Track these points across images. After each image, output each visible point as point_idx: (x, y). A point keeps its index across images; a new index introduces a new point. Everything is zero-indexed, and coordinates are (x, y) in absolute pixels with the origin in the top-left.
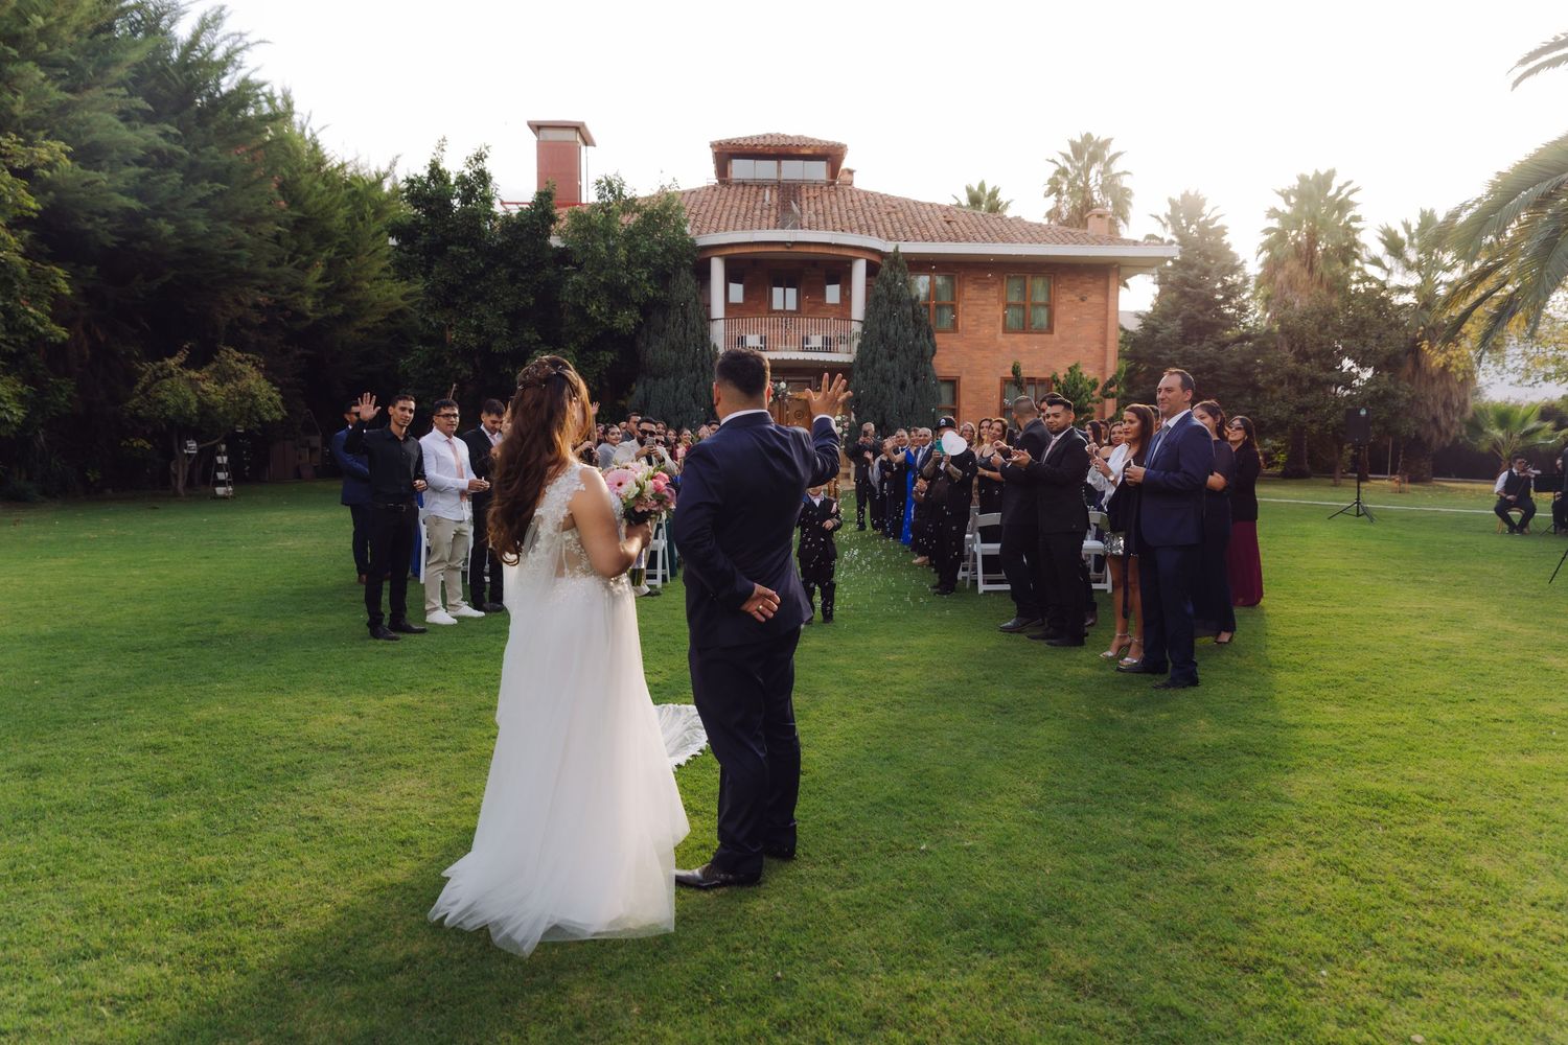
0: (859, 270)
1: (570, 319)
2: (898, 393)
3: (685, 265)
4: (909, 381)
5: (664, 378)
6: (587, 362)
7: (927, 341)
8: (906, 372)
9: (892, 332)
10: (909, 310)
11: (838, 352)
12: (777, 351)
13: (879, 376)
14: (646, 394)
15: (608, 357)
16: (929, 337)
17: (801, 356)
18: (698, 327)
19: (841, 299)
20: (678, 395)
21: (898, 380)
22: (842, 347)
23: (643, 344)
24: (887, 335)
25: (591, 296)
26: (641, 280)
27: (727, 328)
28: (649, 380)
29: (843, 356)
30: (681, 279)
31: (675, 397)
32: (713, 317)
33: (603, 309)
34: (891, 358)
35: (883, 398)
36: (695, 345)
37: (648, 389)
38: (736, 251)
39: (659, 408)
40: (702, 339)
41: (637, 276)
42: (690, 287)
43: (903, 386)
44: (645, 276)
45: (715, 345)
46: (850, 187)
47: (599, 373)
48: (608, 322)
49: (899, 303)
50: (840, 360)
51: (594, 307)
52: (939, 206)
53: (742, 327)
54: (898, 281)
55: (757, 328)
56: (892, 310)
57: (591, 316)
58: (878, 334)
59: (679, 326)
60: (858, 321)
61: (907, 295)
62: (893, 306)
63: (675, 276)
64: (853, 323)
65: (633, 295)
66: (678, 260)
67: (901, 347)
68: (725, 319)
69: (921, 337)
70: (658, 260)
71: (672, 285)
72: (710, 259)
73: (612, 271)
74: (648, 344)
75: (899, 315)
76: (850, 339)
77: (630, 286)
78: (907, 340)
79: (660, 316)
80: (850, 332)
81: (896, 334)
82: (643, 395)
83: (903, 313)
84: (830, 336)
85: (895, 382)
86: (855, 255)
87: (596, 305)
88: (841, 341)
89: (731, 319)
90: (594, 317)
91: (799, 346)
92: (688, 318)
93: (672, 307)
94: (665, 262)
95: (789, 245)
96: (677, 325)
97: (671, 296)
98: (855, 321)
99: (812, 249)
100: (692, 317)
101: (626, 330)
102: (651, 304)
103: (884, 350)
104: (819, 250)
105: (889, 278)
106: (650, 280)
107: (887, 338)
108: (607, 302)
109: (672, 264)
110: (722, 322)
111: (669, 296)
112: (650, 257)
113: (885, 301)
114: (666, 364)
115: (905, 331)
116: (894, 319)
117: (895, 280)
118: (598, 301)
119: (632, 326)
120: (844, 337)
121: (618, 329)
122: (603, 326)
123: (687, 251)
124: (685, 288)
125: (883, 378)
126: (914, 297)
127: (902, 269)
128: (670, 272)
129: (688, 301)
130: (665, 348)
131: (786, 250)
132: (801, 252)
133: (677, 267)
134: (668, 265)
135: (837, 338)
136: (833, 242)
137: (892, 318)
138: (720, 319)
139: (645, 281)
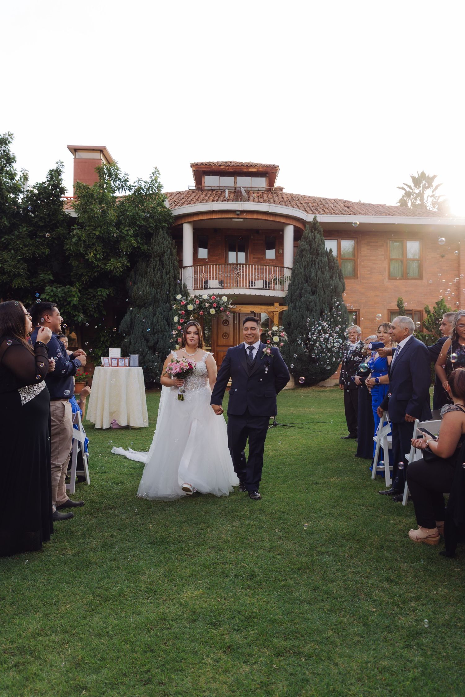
0: (289, 233)
1: (75, 263)
2: (319, 318)
3: (163, 228)
4: (328, 311)
5: (146, 308)
6: (89, 297)
7: (338, 280)
8: (324, 303)
9: (313, 274)
10: (326, 259)
11: (274, 290)
12: (231, 288)
13: (304, 306)
14: (131, 320)
15: (104, 293)
16: (340, 279)
17: (248, 292)
18: (173, 272)
19: (276, 256)
20: (155, 319)
21: (318, 309)
22: (277, 287)
23: (131, 284)
24: (310, 277)
25: (89, 247)
26: (127, 235)
27: (195, 272)
28: (134, 310)
29: (278, 292)
30: (159, 237)
31: (152, 321)
32: (185, 265)
33: (98, 256)
34: (313, 293)
36: (169, 284)
37: (133, 316)
38: (201, 218)
39: (141, 329)
40: (175, 280)
42: (166, 243)
44: (131, 232)
45: (184, 284)
46: (281, 192)
47: (98, 304)
48: (103, 266)
49: (318, 254)
50: (276, 296)
51: (92, 254)
52: (340, 201)
53: (205, 272)
54: (317, 240)
55: (216, 273)
56: (313, 259)
57: (90, 262)
58: (304, 277)
59: (157, 270)
60: (289, 268)
61: (324, 249)
62: (314, 256)
63: (156, 234)
64: (285, 269)
65: (122, 246)
66: (158, 224)
67: (320, 286)
68: (193, 266)
69: (334, 278)
70: (142, 222)
71: (152, 241)
72: (182, 224)
73: (105, 227)
74: (134, 283)
75: (318, 263)
76: (283, 280)
77: (120, 240)
78: (324, 281)
79: (144, 263)
80: (283, 276)
81: (316, 276)
82: (129, 320)
83: (321, 261)
84: (269, 278)
85: (316, 310)
86: (286, 222)
87: (93, 253)
88: (276, 282)
89: (197, 266)
90: (92, 262)
91: (246, 286)
92: (164, 264)
93: (153, 256)
94: (148, 224)
95: (239, 213)
96: (156, 269)
97: (152, 249)
98: (287, 268)
99: (255, 216)
100: (168, 263)
101: (117, 272)
102: (136, 253)
103: (308, 287)
104: (260, 217)
105: (311, 237)
106: (135, 236)
107: (310, 279)
108: (102, 252)
109: (153, 226)
110: (191, 269)
111: (150, 249)
112: (136, 219)
113: (308, 253)
114: (147, 297)
115: (323, 274)
116: (315, 266)
117: (315, 239)
118: (96, 250)
119: (122, 270)
120: (279, 279)
121: (111, 271)
122: (98, 268)
123: (164, 218)
124: (162, 243)
125: (308, 307)
126: (328, 250)
127: (319, 231)
128: (152, 232)
129: (165, 252)
130: (146, 286)
131: (236, 217)
132: (247, 218)
133: (157, 228)
134: (150, 226)
135: (274, 280)
136: (270, 211)
137: (313, 265)
138: (189, 266)
139: (131, 237)
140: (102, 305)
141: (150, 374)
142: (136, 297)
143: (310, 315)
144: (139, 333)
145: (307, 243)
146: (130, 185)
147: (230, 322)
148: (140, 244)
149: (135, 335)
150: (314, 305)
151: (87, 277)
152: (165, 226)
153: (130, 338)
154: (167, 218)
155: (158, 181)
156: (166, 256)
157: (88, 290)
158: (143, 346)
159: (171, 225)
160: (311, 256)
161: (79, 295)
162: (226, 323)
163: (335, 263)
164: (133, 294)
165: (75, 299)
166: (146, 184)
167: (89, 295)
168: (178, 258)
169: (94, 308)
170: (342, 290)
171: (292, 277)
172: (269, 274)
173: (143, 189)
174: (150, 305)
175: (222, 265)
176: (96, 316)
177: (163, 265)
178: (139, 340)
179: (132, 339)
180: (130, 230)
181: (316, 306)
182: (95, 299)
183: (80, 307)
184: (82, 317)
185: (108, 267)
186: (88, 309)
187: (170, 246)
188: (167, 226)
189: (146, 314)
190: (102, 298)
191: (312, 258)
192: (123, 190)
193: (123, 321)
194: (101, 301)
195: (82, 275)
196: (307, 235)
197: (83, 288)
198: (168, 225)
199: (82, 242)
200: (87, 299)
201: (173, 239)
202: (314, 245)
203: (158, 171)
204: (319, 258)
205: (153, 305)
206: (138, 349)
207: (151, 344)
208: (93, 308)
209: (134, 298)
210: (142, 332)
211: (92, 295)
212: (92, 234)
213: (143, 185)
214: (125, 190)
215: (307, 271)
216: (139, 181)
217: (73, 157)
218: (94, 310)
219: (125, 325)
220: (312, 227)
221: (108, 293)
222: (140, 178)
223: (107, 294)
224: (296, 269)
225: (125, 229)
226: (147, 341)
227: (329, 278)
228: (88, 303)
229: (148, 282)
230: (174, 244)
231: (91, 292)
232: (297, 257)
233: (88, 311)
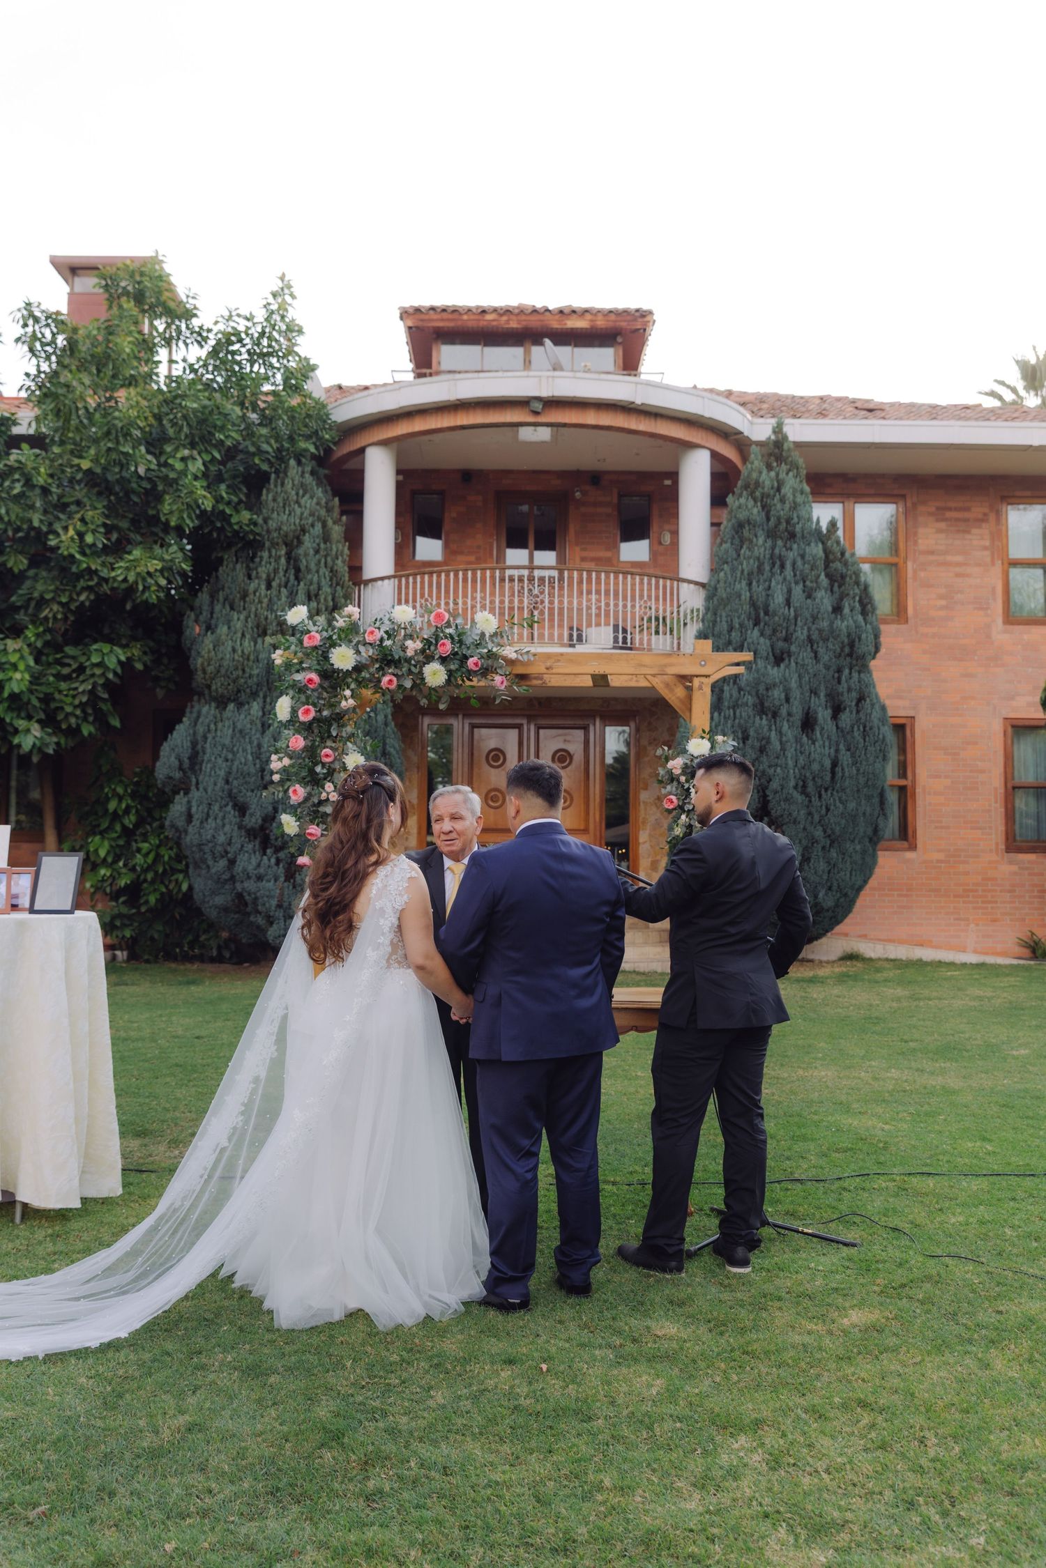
0: (696, 474)
2: (798, 740)
3: (299, 455)
4: (823, 715)
5: (240, 705)
6: (66, 671)
7: (860, 618)
8: (814, 692)
9: (779, 598)
10: (817, 550)
11: (651, 650)
13: (750, 700)
14: (194, 744)
15: (111, 657)
16: (864, 613)
18: (326, 589)
19: (654, 555)
21: (797, 709)
22: (658, 641)
23: (197, 629)
24: (766, 606)
25: (59, 509)
26: (184, 474)
27: (399, 597)
28: (205, 709)
30: (289, 484)
31: (259, 746)
32: (368, 573)
33: (89, 539)
34: (778, 659)
35: (762, 750)
37: (201, 729)
38: (418, 425)
39: (222, 773)
41: (179, 466)
42: (309, 503)
43: (808, 724)
44: (197, 466)
47: (92, 693)
48: (104, 573)
49: (792, 536)
51: (71, 532)
53: (430, 595)
54: (786, 490)
55: (465, 596)
56: (777, 551)
57: (64, 558)
58: (746, 607)
59: (280, 586)
60: (696, 583)
61: (810, 519)
62: (780, 543)
63: (278, 477)
64: (684, 586)
65: (166, 508)
66: (286, 445)
67: (801, 634)
68: (394, 577)
69: (846, 610)
70: (233, 434)
71: (267, 496)
72: (362, 451)
73: (110, 445)
74: (209, 628)
75: (794, 564)
76: (679, 619)
77: (160, 488)
78: (815, 618)
79: (238, 566)
80: (679, 606)
81: (788, 603)
82: (187, 744)
83: (803, 557)
84: (633, 614)
85: (789, 714)
86: (687, 438)
87: (75, 529)
88: (657, 627)
89: (407, 576)
90: (72, 556)
91: (561, 636)
92: (303, 568)
93: (267, 544)
94: (253, 444)
95: (538, 406)
96: (274, 584)
97: (265, 520)
98: (690, 582)
99: (591, 418)
100: (313, 566)
101: (146, 588)
102: (215, 535)
103: (762, 640)
104: (606, 419)
105: (767, 483)
106: (212, 479)
107: (766, 613)
108: (105, 525)
109: (270, 450)
110: (388, 587)
111: (260, 521)
112: (215, 427)
113: (760, 533)
114: (244, 671)
115: (809, 596)
116: (781, 572)
117: (779, 490)
118: (83, 520)
119: (163, 582)
120: (664, 619)
121: (131, 590)
122: (91, 579)
123: (306, 426)
124: (297, 502)
125: (762, 704)
126: (824, 525)
127: (794, 466)
128: (265, 467)
129: (303, 531)
130: (243, 635)
131: (531, 419)
132: (565, 425)
133: (281, 455)
134: (260, 452)
135: (650, 619)
136: (638, 402)
137: (777, 569)
138: (382, 579)
139: (196, 478)
140: (106, 696)
141: (252, 918)
142: (210, 669)
143: (770, 730)
144: (215, 784)
145: (755, 501)
146: (201, 328)
147: (509, 756)
148: (229, 503)
149: (206, 790)
150: (783, 696)
151: (55, 607)
152: (306, 450)
153: (189, 802)
154: (313, 424)
155: (291, 314)
156: (308, 543)
157: (62, 651)
158: (227, 828)
159: (328, 451)
160: (769, 543)
161: (32, 663)
162: (496, 758)
163: (846, 564)
164: (200, 661)
165: (18, 676)
166: (249, 324)
167: (64, 665)
168: (346, 551)
169: (82, 706)
170: (873, 650)
171: (707, 609)
172: (633, 599)
173: (240, 341)
174: (254, 695)
175: (484, 570)
176: (87, 730)
177: (298, 570)
178: (216, 807)
179: (194, 804)
180: (194, 459)
181: (787, 700)
182: (81, 678)
183: (35, 702)
184: (38, 734)
185: (120, 572)
186: (62, 708)
187: (323, 512)
188: (312, 449)
189: (239, 726)
190: (103, 674)
191: (773, 548)
192: (181, 344)
193: (166, 748)
194: (101, 681)
195: (42, 602)
196: (754, 475)
197: (47, 644)
198: (317, 448)
199: (38, 491)
200: (59, 677)
201: (334, 495)
202: (779, 506)
203: (289, 287)
204: (795, 546)
205: (265, 697)
206: (214, 836)
207: (253, 820)
208: (76, 707)
209: (204, 671)
210: (227, 782)
211: (75, 666)
212: (72, 466)
213: (242, 325)
214: (187, 345)
215: (759, 589)
216: (231, 316)
217: (67, 289)
218: (78, 712)
219: (173, 759)
220: (770, 455)
221: (123, 658)
222: (232, 307)
223: (120, 662)
224: (722, 584)
225: (179, 455)
226: (242, 809)
227: (830, 609)
228: (60, 692)
229: (250, 625)
230: (337, 511)
231: (74, 658)
232: (724, 546)
233: (60, 717)
